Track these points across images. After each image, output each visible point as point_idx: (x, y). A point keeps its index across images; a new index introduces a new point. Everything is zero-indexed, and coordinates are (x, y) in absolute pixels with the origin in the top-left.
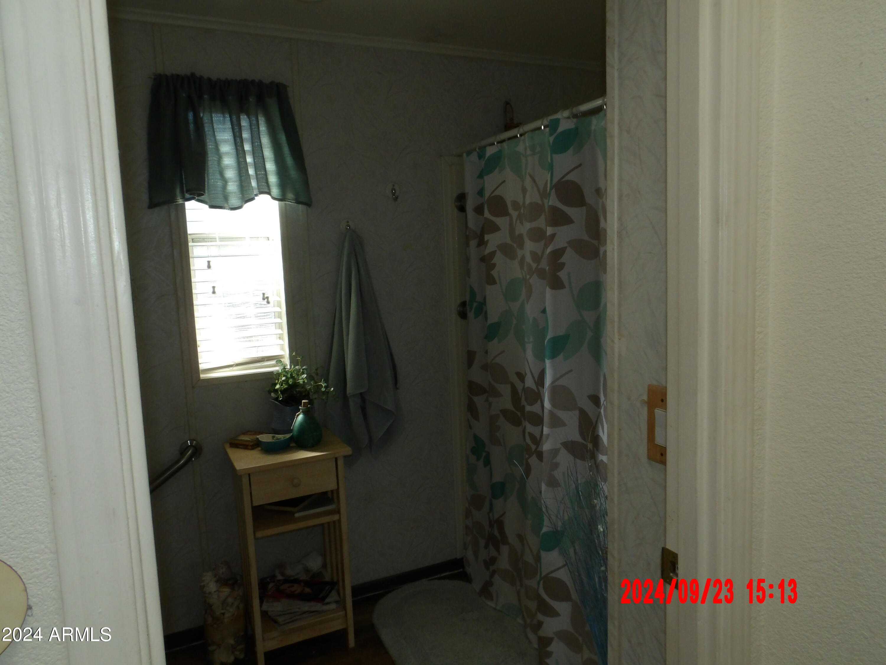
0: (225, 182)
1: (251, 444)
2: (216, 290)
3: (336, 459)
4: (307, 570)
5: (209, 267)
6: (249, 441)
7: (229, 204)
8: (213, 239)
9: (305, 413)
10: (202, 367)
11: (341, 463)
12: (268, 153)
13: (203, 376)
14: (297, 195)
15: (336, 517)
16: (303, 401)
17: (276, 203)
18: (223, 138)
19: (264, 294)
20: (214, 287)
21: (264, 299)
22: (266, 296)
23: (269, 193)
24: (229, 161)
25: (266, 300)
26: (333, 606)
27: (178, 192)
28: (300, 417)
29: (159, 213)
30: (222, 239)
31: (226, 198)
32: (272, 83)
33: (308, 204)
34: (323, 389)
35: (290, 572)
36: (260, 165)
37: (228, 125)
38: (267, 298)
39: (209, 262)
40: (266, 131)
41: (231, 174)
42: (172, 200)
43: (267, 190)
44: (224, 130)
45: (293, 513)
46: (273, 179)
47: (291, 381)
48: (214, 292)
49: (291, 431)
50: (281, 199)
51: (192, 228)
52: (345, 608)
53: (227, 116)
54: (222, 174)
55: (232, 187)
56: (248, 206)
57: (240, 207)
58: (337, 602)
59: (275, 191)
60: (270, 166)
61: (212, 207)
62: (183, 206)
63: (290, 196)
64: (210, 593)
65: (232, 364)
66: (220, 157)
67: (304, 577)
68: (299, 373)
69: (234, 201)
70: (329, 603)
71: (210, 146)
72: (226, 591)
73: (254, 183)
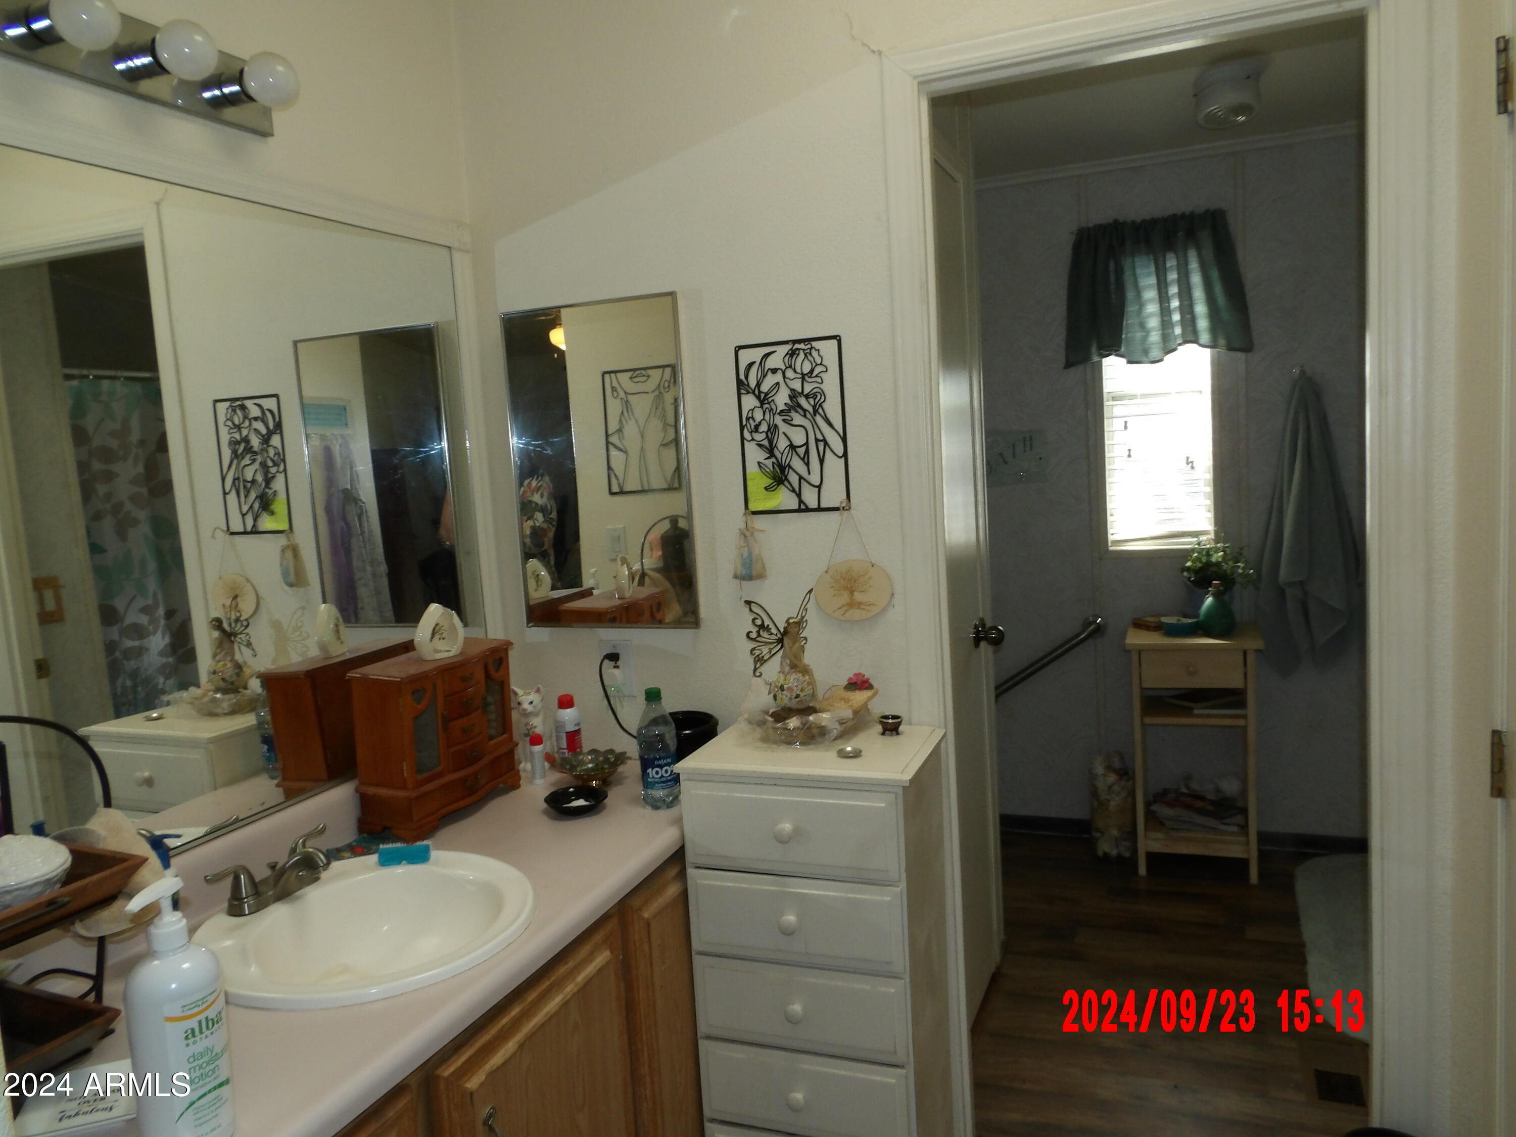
0: (1147, 332)
1: (1153, 625)
2: (1132, 454)
3: (1245, 653)
4: (1218, 791)
5: (1126, 427)
6: (1152, 622)
7: (1150, 357)
8: (1132, 397)
9: (1214, 595)
10: (1111, 538)
11: (1251, 658)
12: (1198, 294)
13: (1111, 548)
14: (1229, 340)
15: (1241, 722)
16: (1214, 582)
17: (1208, 351)
18: (1147, 283)
19: (1188, 458)
20: (1129, 450)
21: (1188, 463)
22: (1190, 460)
23: (1196, 341)
24: (1152, 308)
25: (1190, 464)
26: (1235, 829)
27: (1094, 349)
28: (1209, 600)
29: (1076, 373)
30: (1143, 396)
31: (1146, 352)
32: (1207, 211)
33: (1247, 347)
34: (1240, 571)
35: (1195, 786)
36: (1187, 309)
37: (1153, 269)
38: (1192, 462)
39: (1126, 422)
40: (1199, 268)
41: (1153, 323)
42: (1086, 358)
43: (1192, 339)
44: (1149, 275)
45: (1191, 709)
46: (1203, 324)
47: (1204, 559)
48: (1129, 456)
49: (1197, 616)
50: (1213, 346)
51: (1109, 386)
52: (1247, 834)
53: (1151, 257)
54: (1142, 326)
55: (1155, 337)
56: (1169, 358)
57: (1161, 360)
58: (1239, 826)
59: (1205, 337)
60: (1201, 309)
61: (1130, 362)
62: (1100, 365)
63: (1222, 342)
64: (1096, 775)
65: (1146, 537)
66: (1141, 305)
67: (1211, 796)
68: (1217, 550)
69: (1155, 353)
70: (1229, 824)
71: (1130, 295)
72: (1112, 778)
73: (1178, 331)
